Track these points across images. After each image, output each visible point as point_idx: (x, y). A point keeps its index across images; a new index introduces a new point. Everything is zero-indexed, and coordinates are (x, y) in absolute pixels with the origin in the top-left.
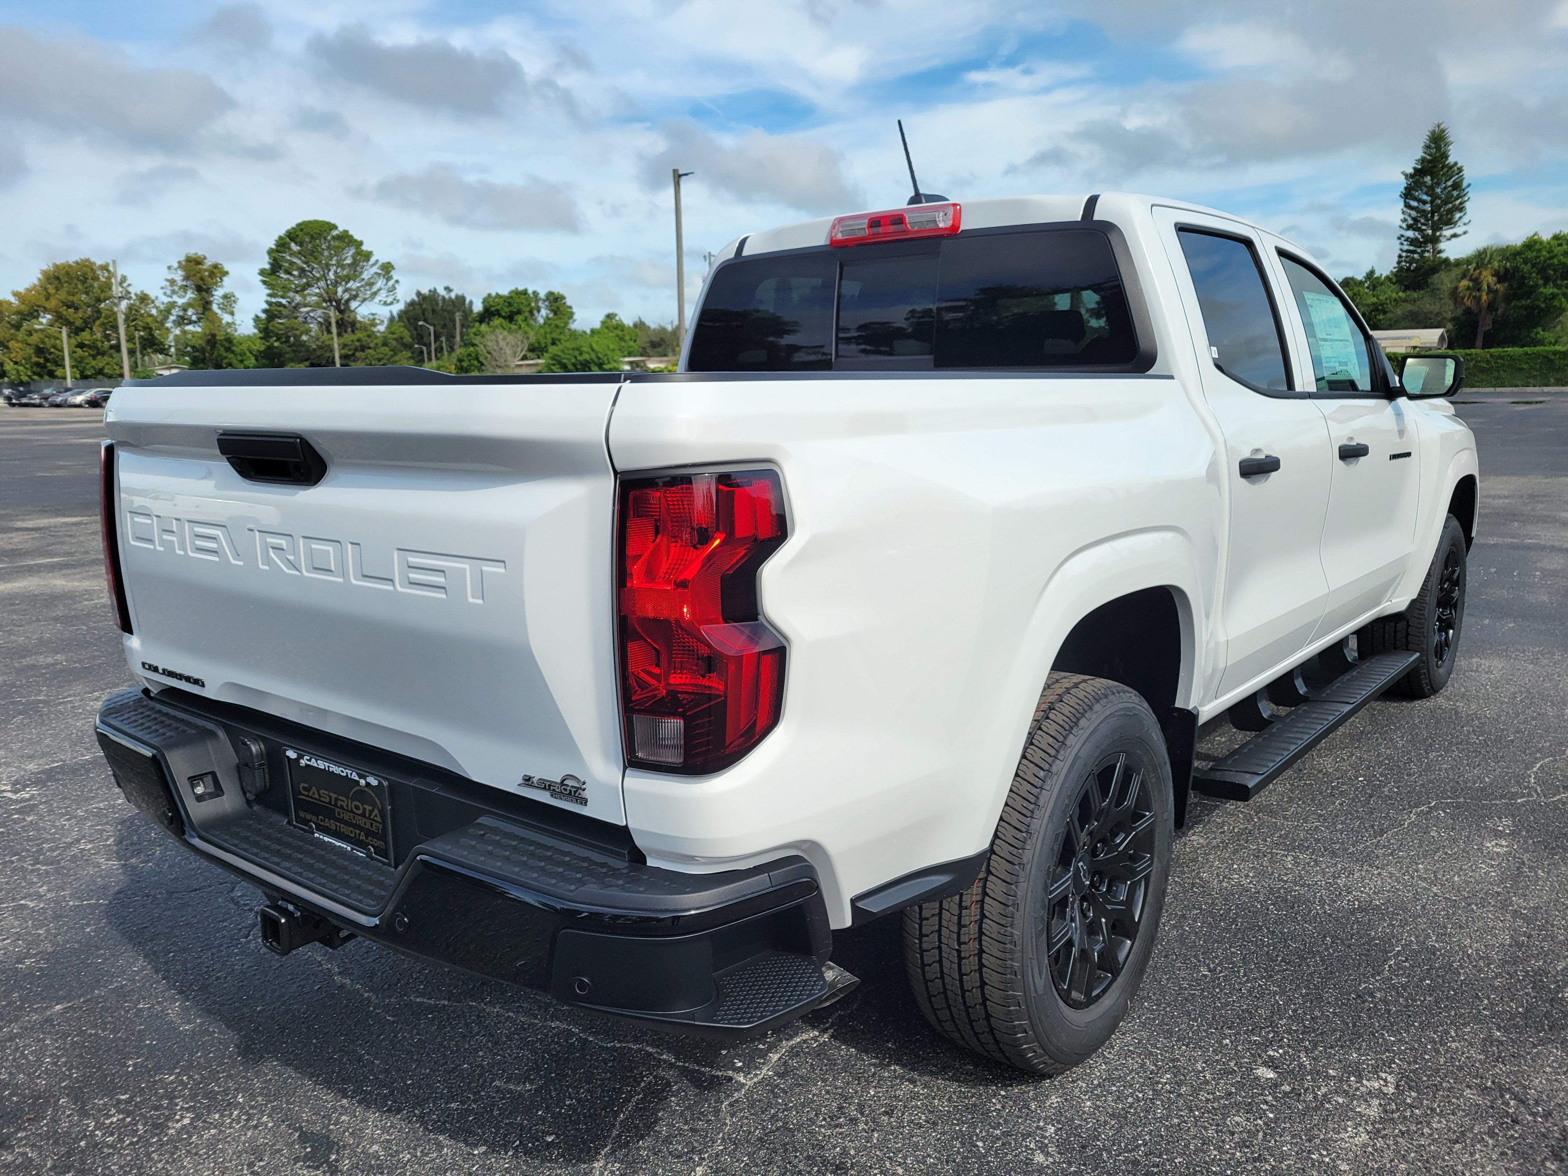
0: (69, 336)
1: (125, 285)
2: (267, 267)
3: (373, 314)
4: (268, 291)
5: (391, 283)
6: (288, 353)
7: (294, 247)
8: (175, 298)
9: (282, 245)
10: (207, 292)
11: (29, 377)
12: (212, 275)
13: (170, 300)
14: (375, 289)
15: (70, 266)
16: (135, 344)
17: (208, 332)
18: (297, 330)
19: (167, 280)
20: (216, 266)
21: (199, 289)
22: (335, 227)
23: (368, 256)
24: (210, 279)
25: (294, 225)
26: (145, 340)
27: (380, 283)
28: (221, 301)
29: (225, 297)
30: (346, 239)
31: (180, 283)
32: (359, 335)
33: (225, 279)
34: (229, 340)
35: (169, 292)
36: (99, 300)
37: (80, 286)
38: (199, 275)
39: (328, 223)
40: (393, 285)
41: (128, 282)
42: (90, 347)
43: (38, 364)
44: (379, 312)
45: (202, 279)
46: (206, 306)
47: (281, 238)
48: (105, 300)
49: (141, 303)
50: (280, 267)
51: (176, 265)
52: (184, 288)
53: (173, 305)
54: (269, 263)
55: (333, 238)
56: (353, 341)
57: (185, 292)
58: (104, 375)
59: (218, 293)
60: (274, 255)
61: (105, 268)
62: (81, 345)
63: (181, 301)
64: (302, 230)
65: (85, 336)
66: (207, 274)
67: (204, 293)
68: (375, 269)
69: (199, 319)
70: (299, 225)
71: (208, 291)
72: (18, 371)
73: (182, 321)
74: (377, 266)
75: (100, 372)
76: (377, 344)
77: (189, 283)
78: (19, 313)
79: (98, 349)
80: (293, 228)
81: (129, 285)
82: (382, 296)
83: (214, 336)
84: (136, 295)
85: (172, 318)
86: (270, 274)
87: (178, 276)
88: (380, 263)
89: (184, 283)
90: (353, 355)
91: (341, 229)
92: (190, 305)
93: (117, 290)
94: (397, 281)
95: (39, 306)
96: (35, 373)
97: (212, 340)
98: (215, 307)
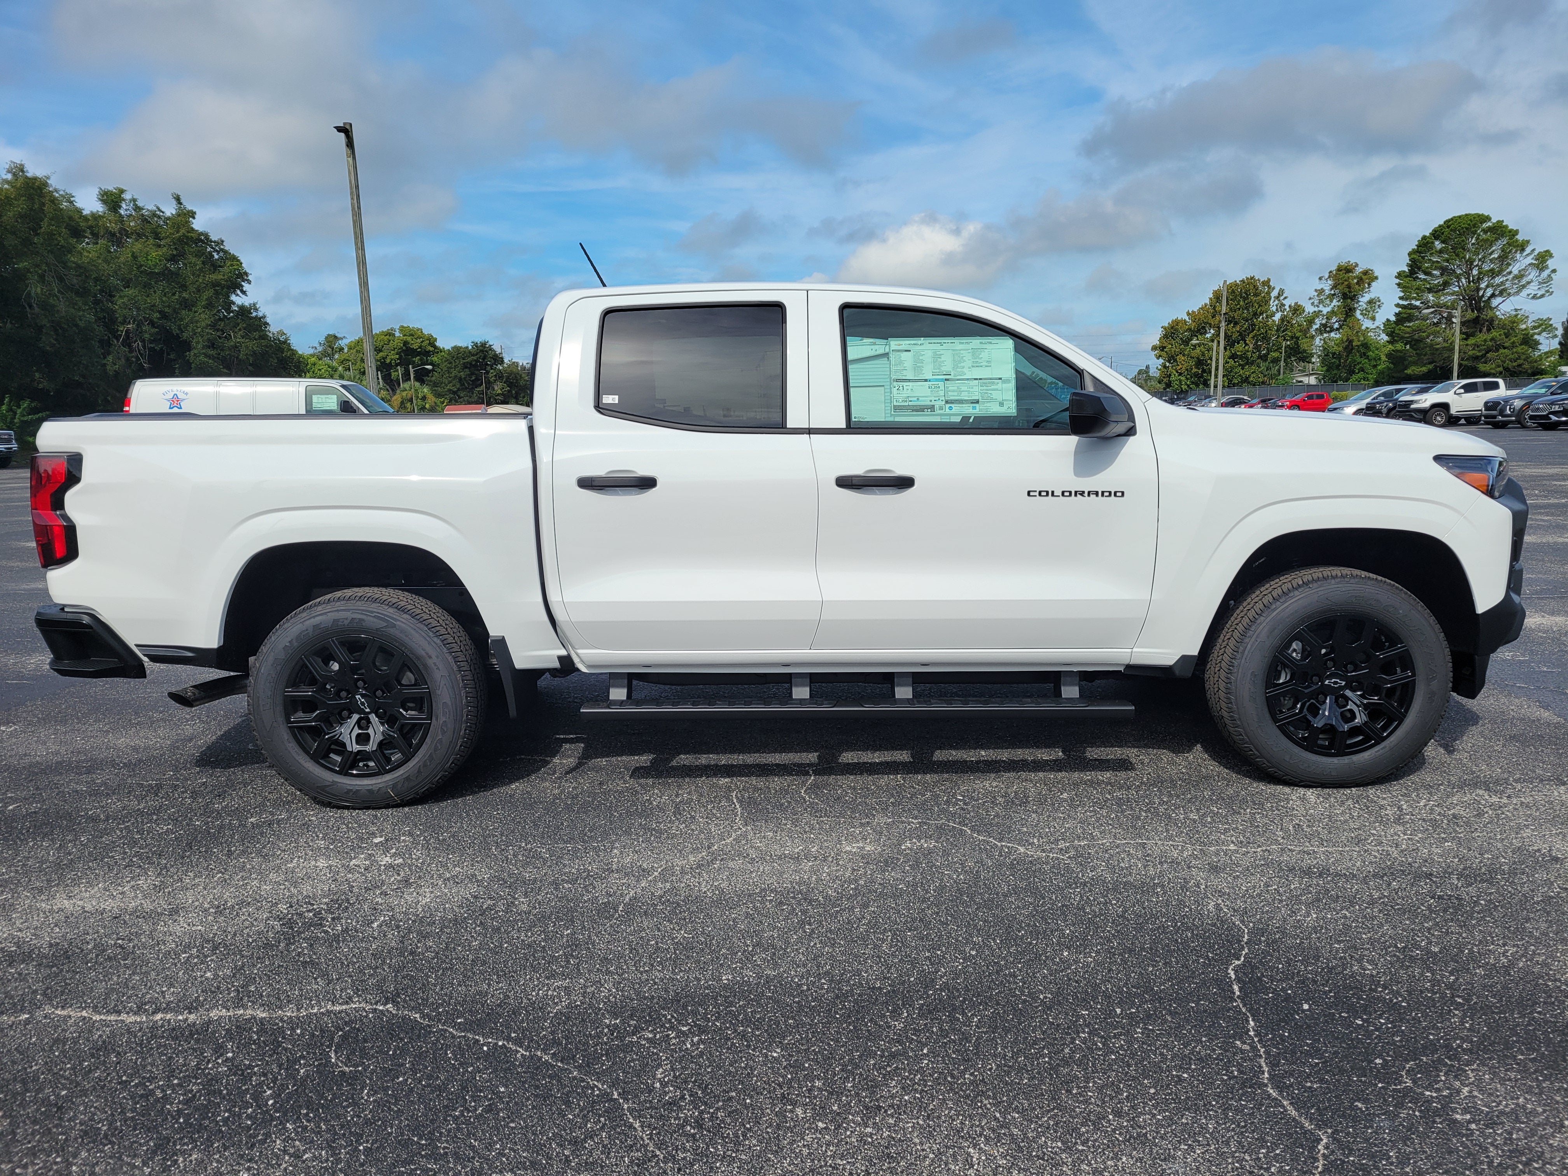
0: (1225, 348)
1: (1282, 298)
2: (1406, 269)
3: (1516, 310)
4: (1402, 294)
5: (1545, 274)
6: (1411, 356)
7: (1438, 245)
8: (1321, 308)
9: (1425, 245)
10: (1352, 300)
11: (1188, 386)
12: (1360, 281)
13: (1316, 309)
14: (1523, 282)
15: (1237, 285)
16: (1281, 353)
17: (1345, 339)
18: (1424, 332)
19: (1316, 291)
20: (1366, 273)
21: (1345, 296)
22: (1488, 218)
23: (1522, 247)
24: (1357, 286)
25: (1442, 223)
26: (1291, 349)
27: (1533, 274)
28: (1365, 306)
29: (1371, 302)
30: (1499, 230)
31: (1327, 292)
32: (1494, 333)
33: (1373, 284)
34: (1366, 346)
35: (1316, 302)
36: (1255, 315)
37: (1242, 303)
38: (1346, 283)
39: (1479, 215)
40: (1549, 276)
41: (1285, 295)
42: (1241, 357)
43: (1196, 375)
44: (1524, 308)
45: (1349, 287)
46: (1349, 312)
47: (1424, 238)
48: (1261, 314)
49: (1293, 314)
50: (1419, 268)
51: (1327, 276)
52: (1331, 297)
53: (1317, 314)
54: (1408, 265)
55: (1485, 231)
56: (1485, 341)
57: (1331, 301)
58: (1249, 383)
59: (1364, 299)
60: (1412, 256)
61: (1267, 283)
62: (1233, 357)
63: (1326, 310)
64: (1448, 227)
65: (1239, 348)
66: (1355, 281)
67: (1349, 300)
68: (1529, 260)
69: (1341, 327)
70: (1446, 222)
71: (1354, 298)
72: (1180, 381)
73: (1325, 328)
74: (1532, 256)
75: (1246, 380)
76: (1514, 343)
77: (1337, 291)
78: (1190, 330)
79: (1247, 358)
80: (1440, 226)
81: (1286, 298)
82: (1533, 289)
83: (1351, 342)
84: (1290, 306)
85: (1315, 327)
86: (1407, 277)
87: (1327, 286)
88: (1536, 253)
89: (1333, 292)
90: (1484, 356)
91: (1494, 220)
92: (1333, 313)
93: (1273, 305)
94: (1554, 271)
95: (1206, 323)
96: (1193, 383)
97: (1349, 346)
98: (1358, 314)
